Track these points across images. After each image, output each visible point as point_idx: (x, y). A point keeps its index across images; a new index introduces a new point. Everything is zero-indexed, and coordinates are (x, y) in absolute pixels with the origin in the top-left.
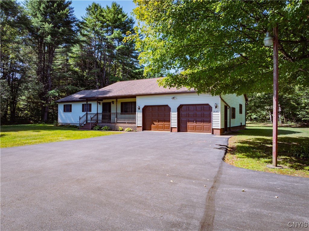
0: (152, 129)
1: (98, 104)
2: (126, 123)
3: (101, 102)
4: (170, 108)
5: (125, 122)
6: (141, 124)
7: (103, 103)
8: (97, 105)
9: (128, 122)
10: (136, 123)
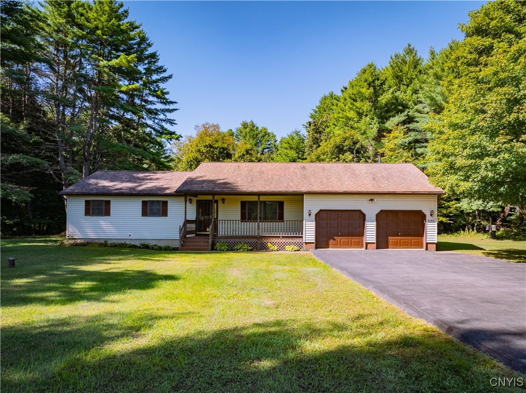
0: (330, 246)
1: (188, 203)
2: (280, 237)
3: (194, 199)
4: (364, 215)
5: (278, 235)
6: (314, 239)
7: (197, 201)
8: (184, 203)
9: (284, 235)
10: (302, 237)
